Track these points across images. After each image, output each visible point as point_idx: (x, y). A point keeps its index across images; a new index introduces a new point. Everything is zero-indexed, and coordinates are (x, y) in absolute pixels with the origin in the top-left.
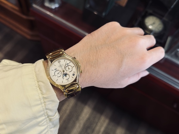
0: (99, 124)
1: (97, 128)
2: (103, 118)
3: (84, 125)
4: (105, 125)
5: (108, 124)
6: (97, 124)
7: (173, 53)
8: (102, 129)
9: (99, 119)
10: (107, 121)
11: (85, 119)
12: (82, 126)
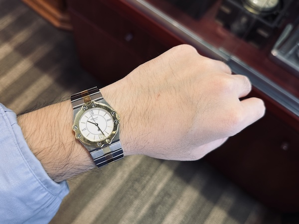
0: (155, 177)
1: (152, 183)
2: (163, 168)
3: (131, 175)
4: (166, 179)
5: (172, 179)
6: (151, 177)
7: (291, 52)
8: (160, 186)
9: (156, 169)
10: (170, 174)
11: (133, 166)
12: (126, 176)
